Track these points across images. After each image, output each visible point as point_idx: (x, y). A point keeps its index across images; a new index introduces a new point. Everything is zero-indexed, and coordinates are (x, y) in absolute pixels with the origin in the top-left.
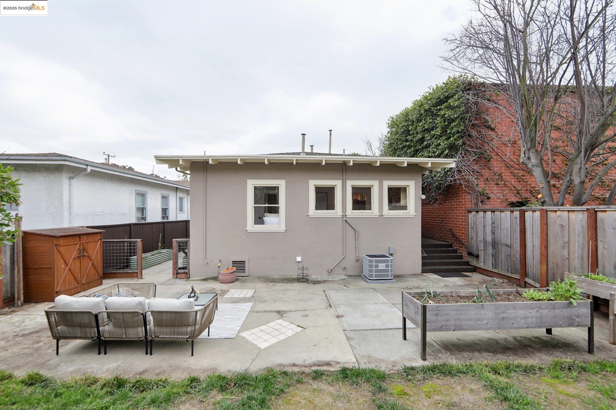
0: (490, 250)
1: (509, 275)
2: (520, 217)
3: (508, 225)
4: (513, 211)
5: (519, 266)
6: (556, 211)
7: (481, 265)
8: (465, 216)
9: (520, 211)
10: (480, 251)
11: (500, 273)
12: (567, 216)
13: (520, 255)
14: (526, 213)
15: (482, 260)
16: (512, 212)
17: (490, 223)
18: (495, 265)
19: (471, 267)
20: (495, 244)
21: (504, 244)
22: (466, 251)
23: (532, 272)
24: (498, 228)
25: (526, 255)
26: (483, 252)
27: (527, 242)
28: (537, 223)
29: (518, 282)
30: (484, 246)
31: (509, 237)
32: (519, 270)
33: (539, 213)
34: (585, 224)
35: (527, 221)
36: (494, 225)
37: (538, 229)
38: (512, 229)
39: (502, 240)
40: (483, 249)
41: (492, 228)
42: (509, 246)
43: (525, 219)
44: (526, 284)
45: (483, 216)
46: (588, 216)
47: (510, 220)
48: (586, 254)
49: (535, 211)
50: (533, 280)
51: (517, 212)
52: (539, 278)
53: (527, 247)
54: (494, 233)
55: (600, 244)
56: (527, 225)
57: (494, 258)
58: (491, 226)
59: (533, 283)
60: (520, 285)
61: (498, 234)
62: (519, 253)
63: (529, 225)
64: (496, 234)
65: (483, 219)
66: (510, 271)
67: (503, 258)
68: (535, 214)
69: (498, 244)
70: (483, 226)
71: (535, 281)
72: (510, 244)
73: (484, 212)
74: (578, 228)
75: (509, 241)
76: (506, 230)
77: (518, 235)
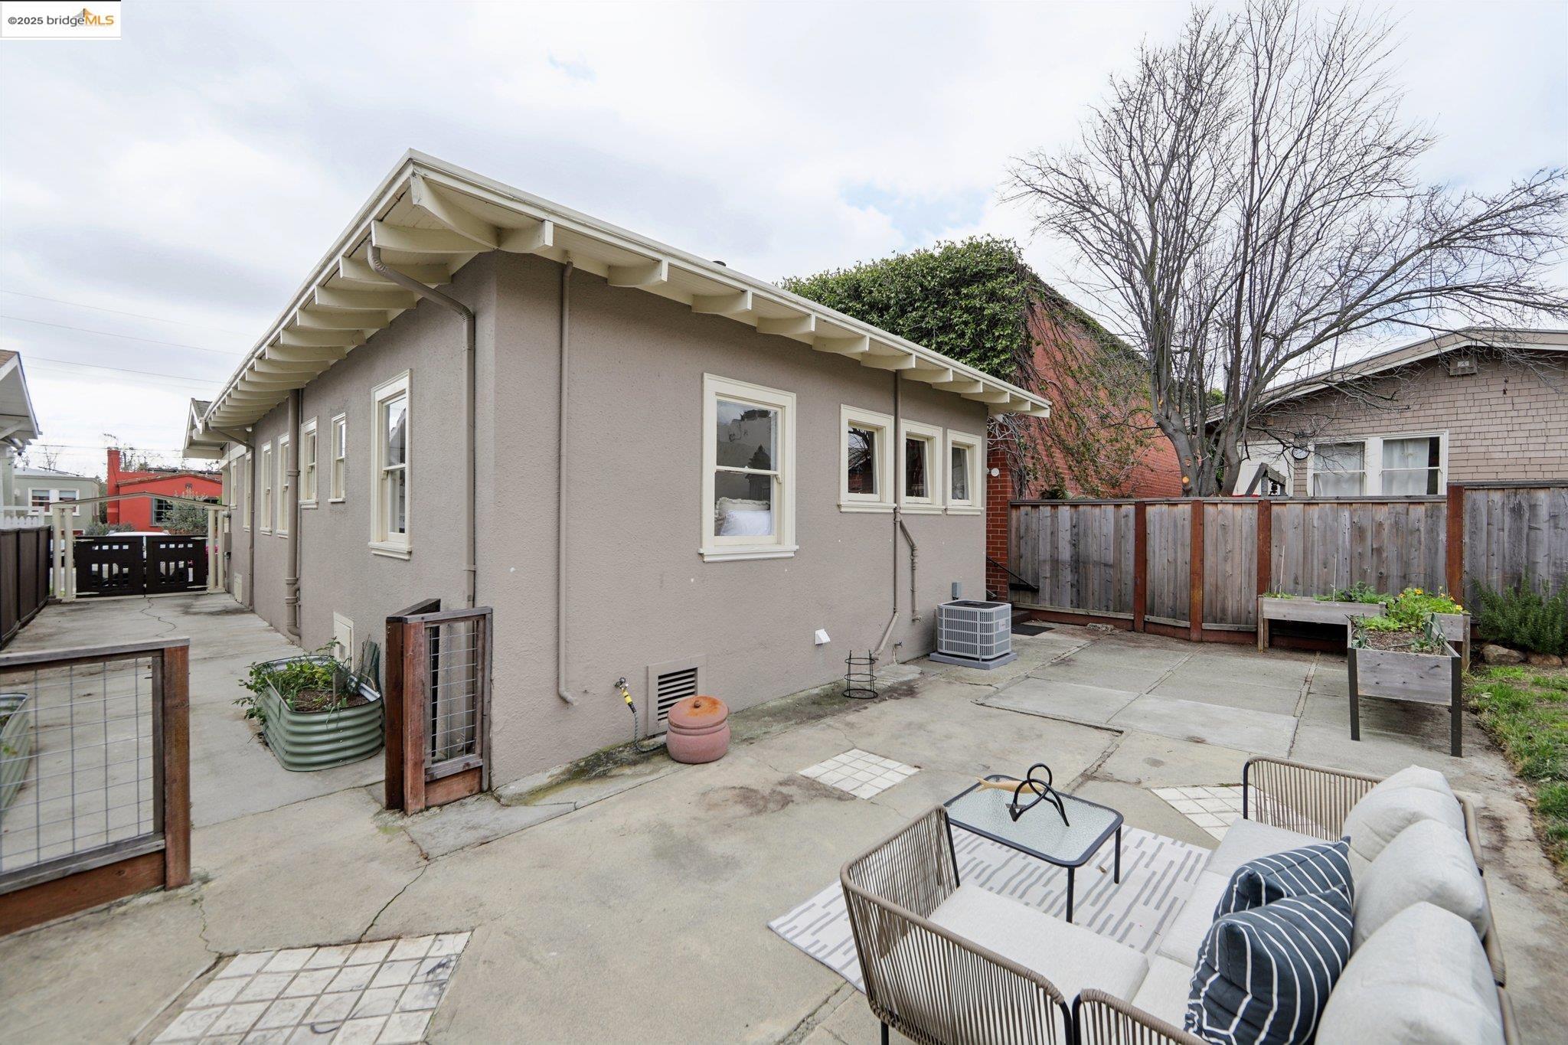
0: (1067, 576)
1: (1111, 616)
2: (1137, 514)
3: (1109, 528)
4: (1120, 505)
5: (1132, 599)
6: (1216, 504)
7: (1045, 605)
8: (1006, 515)
9: (1136, 504)
10: (1041, 580)
11: (1091, 614)
12: (1231, 512)
13: (1136, 577)
14: (1149, 509)
15: (1047, 597)
16: (1118, 506)
17: (1068, 526)
18: (1079, 601)
19: (1023, 612)
20: (1078, 563)
21: (1097, 564)
22: (1005, 583)
23: (1163, 603)
24: (1086, 535)
25: (1148, 577)
26: (1048, 581)
27: (1150, 555)
28: (1180, 523)
29: (1130, 626)
30: (1052, 570)
31: (1112, 549)
32: (1131, 603)
33: (1188, 508)
34: (1255, 523)
35: (1150, 521)
36: (1076, 530)
37: (1183, 533)
38: (1119, 536)
39: (1095, 557)
40: (1048, 575)
41: (1071, 535)
42: (1110, 566)
43: (1147, 518)
44: (1149, 627)
45: (1049, 514)
46: (1259, 511)
47: (1112, 521)
48: (1255, 567)
49: (1176, 504)
50: (1168, 617)
51: (1129, 507)
52: (1186, 611)
53: (1150, 564)
54: (1074, 545)
55: (1274, 551)
56: (1150, 529)
57: (1074, 590)
58: (1069, 533)
59: (1170, 622)
60: (1133, 630)
61: (1086, 545)
62: (1133, 575)
63: (1157, 527)
64: (1081, 546)
65: (1049, 519)
66: (1112, 608)
67: (1096, 587)
68: (1175, 509)
69: (1084, 563)
70: (1049, 532)
71: (1174, 617)
72: (1111, 562)
73: (1052, 506)
74: (1246, 529)
75: (1110, 557)
76: (1103, 538)
77: (1130, 545)
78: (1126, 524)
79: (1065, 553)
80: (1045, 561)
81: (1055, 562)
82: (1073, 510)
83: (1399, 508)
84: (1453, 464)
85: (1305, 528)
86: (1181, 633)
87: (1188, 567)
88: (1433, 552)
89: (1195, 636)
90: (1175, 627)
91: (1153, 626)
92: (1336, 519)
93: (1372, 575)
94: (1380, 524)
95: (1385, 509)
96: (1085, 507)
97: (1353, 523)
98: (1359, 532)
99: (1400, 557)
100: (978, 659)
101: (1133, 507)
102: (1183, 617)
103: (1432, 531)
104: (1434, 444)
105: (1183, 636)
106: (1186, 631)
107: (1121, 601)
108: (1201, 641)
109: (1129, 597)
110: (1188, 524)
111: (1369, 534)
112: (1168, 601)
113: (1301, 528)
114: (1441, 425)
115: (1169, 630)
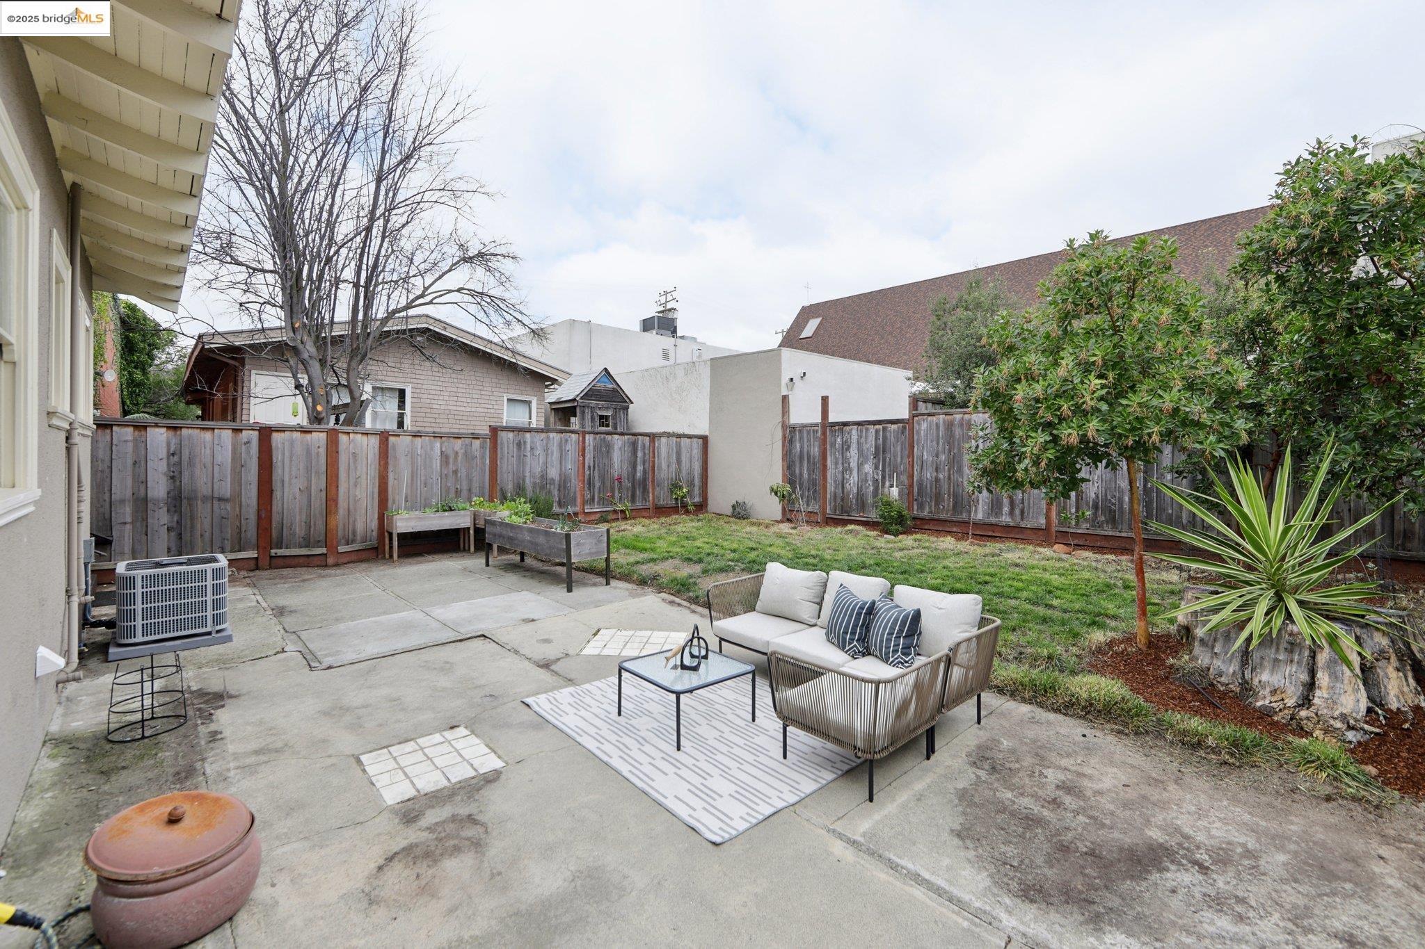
0: (161, 518)
2: (260, 441)
3: (225, 456)
4: (240, 430)
5: (254, 535)
6: (349, 433)
9: (260, 429)
10: (116, 528)
12: (360, 440)
14: (276, 436)
15: (127, 548)
16: (237, 431)
20: (179, 499)
21: (207, 498)
23: (294, 534)
24: (191, 463)
25: (274, 508)
26: (128, 527)
27: (276, 485)
28: (314, 451)
29: (252, 564)
30: (135, 511)
31: (229, 479)
32: (254, 540)
33: (323, 436)
34: (377, 450)
35: (277, 448)
36: (176, 458)
37: (318, 461)
38: (238, 463)
39: (204, 489)
40: (129, 519)
41: (168, 464)
42: (226, 500)
43: (274, 445)
44: (274, 561)
45: (130, 438)
46: (381, 440)
47: (230, 448)
48: (376, 490)
49: (311, 432)
50: (301, 547)
51: (251, 432)
52: (322, 538)
53: (277, 494)
54: (172, 478)
55: (391, 476)
56: (277, 457)
57: (173, 534)
58: (164, 463)
59: (304, 551)
60: (257, 568)
61: (192, 476)
62: (256, 507)
63: (287, 454)
64: (185, 478)
65: (130, 445)
66: (228, 548)
67: (207, 526)
68: (308, 436)
69: (189, 499)
70: (130, 462)
71: (307, 546)
72: (228, 495)
73: (136, 427)
74: (370, 456)
75: (226, 489)
76: (216, 468)
77: (252, 474)
78: (248, 452)
79: (159, 488)
80: (122, 501)
81: (142, 504)
82: (171, 433)
83: (468, 441)
84: (415, 410)
85: (412, 455)
86: (316, 561)
87: (324, 493)
88: (483, 471)
89: (331, 561)
90: (308, 556)
91: (281, 559)
92: (432, 449)
93: (453, 490)
94: (457, 453)
95: (459, 441)
96: (190, 431)
97: (442, 452)
98: (445, 457)
99: (467, 476)
100: (209, 633)
101: (256, 433)
102: (317, 544)
103: (483, 457)
104: (402, 393)
105: (319, 563)
106: (322, 558)
107: (240, 539)
108: (337, 565)
109: (251, 532)
110: (323, 451)
111: (451, 460)
112: (300, 531)
113: (410, 456)
114: (407, 380)
115: (301, 560)
